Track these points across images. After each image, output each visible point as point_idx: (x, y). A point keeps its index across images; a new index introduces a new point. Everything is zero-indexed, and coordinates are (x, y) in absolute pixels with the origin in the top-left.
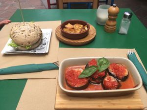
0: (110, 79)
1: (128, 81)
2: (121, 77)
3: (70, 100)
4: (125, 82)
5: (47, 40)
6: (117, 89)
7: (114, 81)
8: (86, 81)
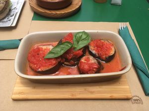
0: (88, 60)
1: (113, 62)
2: (104, 57)
3: (34, 87)
4: (108, 64)
5: (16, 11)
6: (96, 73)
7: (93, 62)
8: (54, 62)
